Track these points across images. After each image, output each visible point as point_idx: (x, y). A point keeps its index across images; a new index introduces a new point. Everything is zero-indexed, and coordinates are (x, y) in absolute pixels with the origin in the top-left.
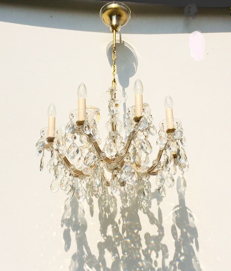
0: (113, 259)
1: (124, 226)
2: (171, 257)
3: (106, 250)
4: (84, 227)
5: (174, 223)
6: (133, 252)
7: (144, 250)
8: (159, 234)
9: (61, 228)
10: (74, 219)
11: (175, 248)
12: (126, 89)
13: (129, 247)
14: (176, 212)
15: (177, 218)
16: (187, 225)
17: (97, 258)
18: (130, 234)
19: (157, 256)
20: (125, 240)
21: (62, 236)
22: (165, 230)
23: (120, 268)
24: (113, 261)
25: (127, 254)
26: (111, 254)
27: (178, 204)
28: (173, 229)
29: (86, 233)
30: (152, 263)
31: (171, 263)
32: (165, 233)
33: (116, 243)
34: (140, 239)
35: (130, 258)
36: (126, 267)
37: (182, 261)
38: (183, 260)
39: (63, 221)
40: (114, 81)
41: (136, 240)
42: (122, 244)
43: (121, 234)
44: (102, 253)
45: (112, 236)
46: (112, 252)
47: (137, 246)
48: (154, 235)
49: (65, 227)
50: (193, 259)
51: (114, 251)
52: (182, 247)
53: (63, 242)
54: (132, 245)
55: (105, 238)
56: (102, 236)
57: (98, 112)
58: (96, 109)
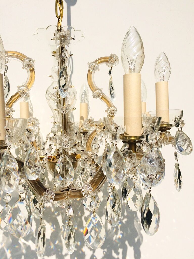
0: (52, 230)
3: (44, 221)
5: (120, 187)
8: (104, 199)
12: (72, 8)
17: (34, 230)
20: (66, 209)
23: (60, 237)
24: (52, 231)
26: (50, 225)
33: (56, 214)
38: (125, 222)
41: (78, 208)
42: (62, 213)
45: (51, 206)
46: (51, 224)
47: (79, 214)
50: (135, 220)
51: (54, 222)
57: (31, 66)
58: (27, 60)
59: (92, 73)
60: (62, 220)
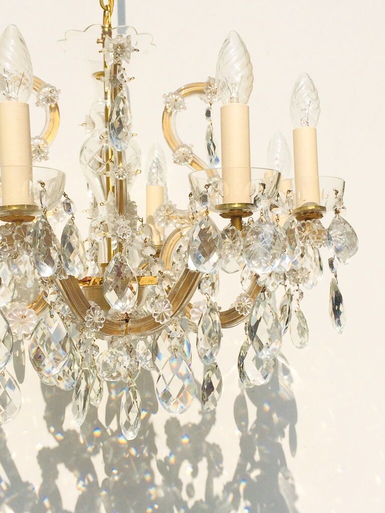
0: (79, 489)
1: (111, 405)
2: (228, 473)
3: (61, 467)
5: (242, 391)
6: (135, 468)
7: (163, 460)
8: (203, 419)
11: (239, 451)
13: (124, 455)
16: (273, 395)
17: (37, 489)
19: (195, 473)
20: (114, 439)
23: (98, 508)
24: (80, 493)
25: (118, 474)
26: (75, 476)
28: (239, 405)
30: (180, 489)
31: (228, 488)
32: (217, 416)
33: (90, 449)
34: (153, 434)
35: (125, 483)
36: (113, 505)
37: (256, 480)
38: (257, 477)
41: (142, 438)
42: (104, 448)
43: (103, 422)
44: (49, 474)
45: (78, 430)
46: (77, 473)
47: (145, 452)
48: (189, 423)
50: (280, 475)
51: (84, 468)
52: (257, 448)
54: (133, 451)
55: (60, 436)
56: (49, 431)
57: (52, 101)
58: (47, 89)
59: (171, 114)
60: (103, 465)
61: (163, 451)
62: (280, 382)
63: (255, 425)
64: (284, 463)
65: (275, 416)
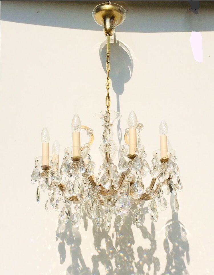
0: (106, 272)
1: (117, 240)
2: (162, 270)
3: (100, 263)
4: (79, 241)
5: (166, 237)
7: (137, 263)
8: (152, 247)
9: (56, 241)
10: (68, 233)
11: (166, 261)
12: (120, 96)
13: (122, 260)
14: (169, 226)
15: (169, 232)
16: (179, 240)
17: (91, 270)
18: (123, 247)
19: (149, 269)
20: (118, 253)
21: (57, 249)
22: (157, 244)
24: (107, 273)
25: (120, 267)
26: (105, 266)
27: (171, 218)
28: (166, 242)
29: (80, 246)
32: (157, 247)
33: (110, 256)
34: (133, 252)
35: (123, 271)
37: (173, 273)
39: (58, 235)
40: (108, 96)
41: (129, 253)
42: (115, 257)
43: (115, 247)
44: (96, 265)
45: (106, 249)
46: (105, 265)
47: (130, 259)
48: (146, 249)
49: (60, 241)
50: (183, 272)
51: (108, 264)
52: (173, 260)
53: (58, 255)
54: (125, 258)
55: (99, 251)
56: (96, 249)
57: (91, 133)
58: (90, 130)
60: (115, 263)
61: (137, 259)
62: (181, 234)
63: (172, 251)
64: (185, 267)
65: (180, 248)
